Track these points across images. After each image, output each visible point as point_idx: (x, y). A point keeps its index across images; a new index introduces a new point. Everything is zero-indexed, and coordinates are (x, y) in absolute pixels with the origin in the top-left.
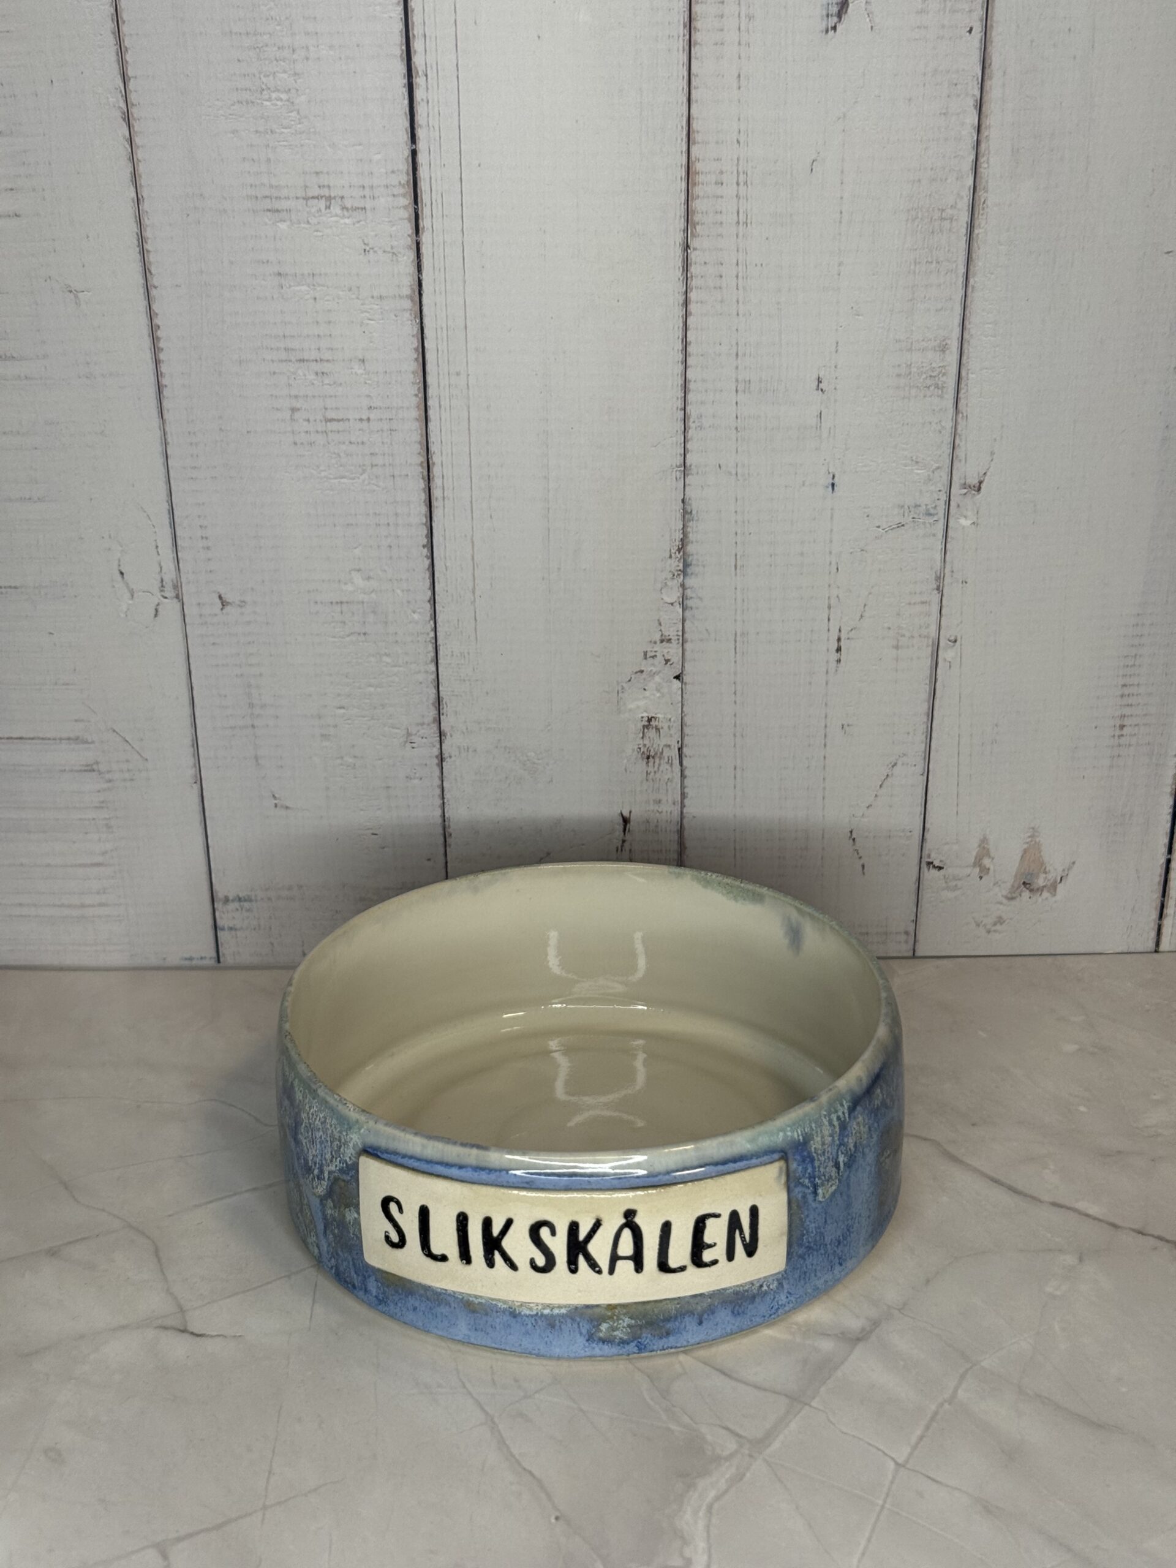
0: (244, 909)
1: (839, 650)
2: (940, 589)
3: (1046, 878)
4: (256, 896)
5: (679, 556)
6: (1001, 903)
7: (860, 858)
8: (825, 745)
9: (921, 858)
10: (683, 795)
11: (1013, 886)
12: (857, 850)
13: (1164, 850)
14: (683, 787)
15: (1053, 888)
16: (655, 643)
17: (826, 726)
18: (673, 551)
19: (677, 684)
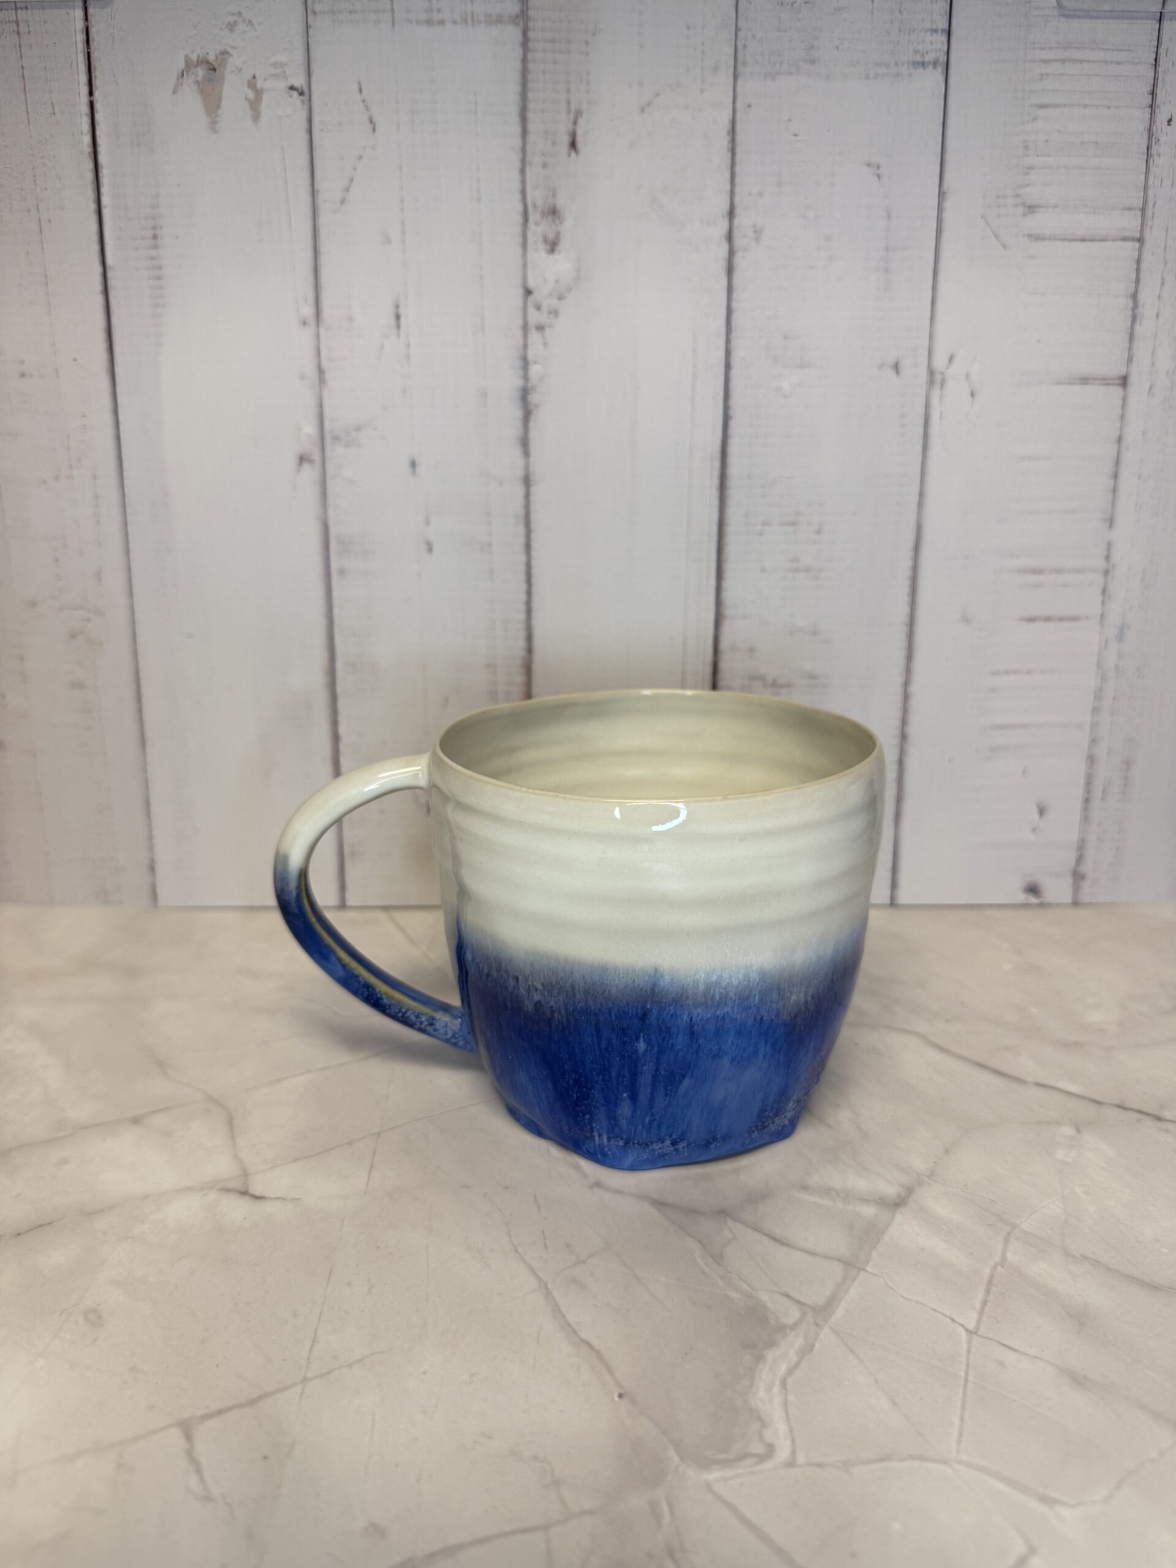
0: (921, 53)
1: (398, 317)
2: (321, 371)
3: (197, 76)
4: (909, 69)
5: (530, 408)
6: (233, 48)
7: (364, 101)
8: (403, 223)
9: (310, 100)
10: (523, 172)
11: (225, 68)
12: (367, 109)
13: (98, 106)
14: (523, 181)
15: (189, 65)
16: (550, 326)
17: (403, 242)
18: (534, 412)
19: (531, 284)
